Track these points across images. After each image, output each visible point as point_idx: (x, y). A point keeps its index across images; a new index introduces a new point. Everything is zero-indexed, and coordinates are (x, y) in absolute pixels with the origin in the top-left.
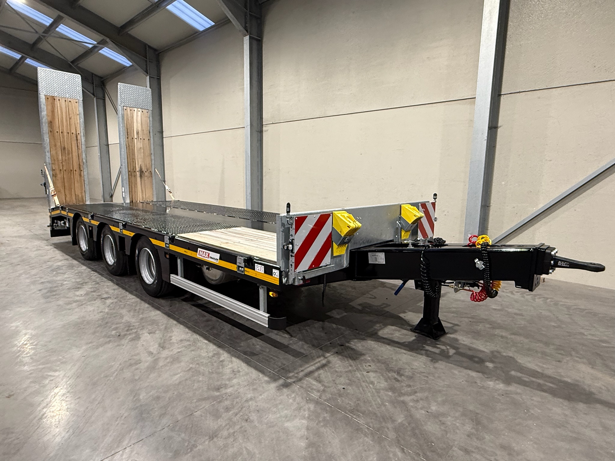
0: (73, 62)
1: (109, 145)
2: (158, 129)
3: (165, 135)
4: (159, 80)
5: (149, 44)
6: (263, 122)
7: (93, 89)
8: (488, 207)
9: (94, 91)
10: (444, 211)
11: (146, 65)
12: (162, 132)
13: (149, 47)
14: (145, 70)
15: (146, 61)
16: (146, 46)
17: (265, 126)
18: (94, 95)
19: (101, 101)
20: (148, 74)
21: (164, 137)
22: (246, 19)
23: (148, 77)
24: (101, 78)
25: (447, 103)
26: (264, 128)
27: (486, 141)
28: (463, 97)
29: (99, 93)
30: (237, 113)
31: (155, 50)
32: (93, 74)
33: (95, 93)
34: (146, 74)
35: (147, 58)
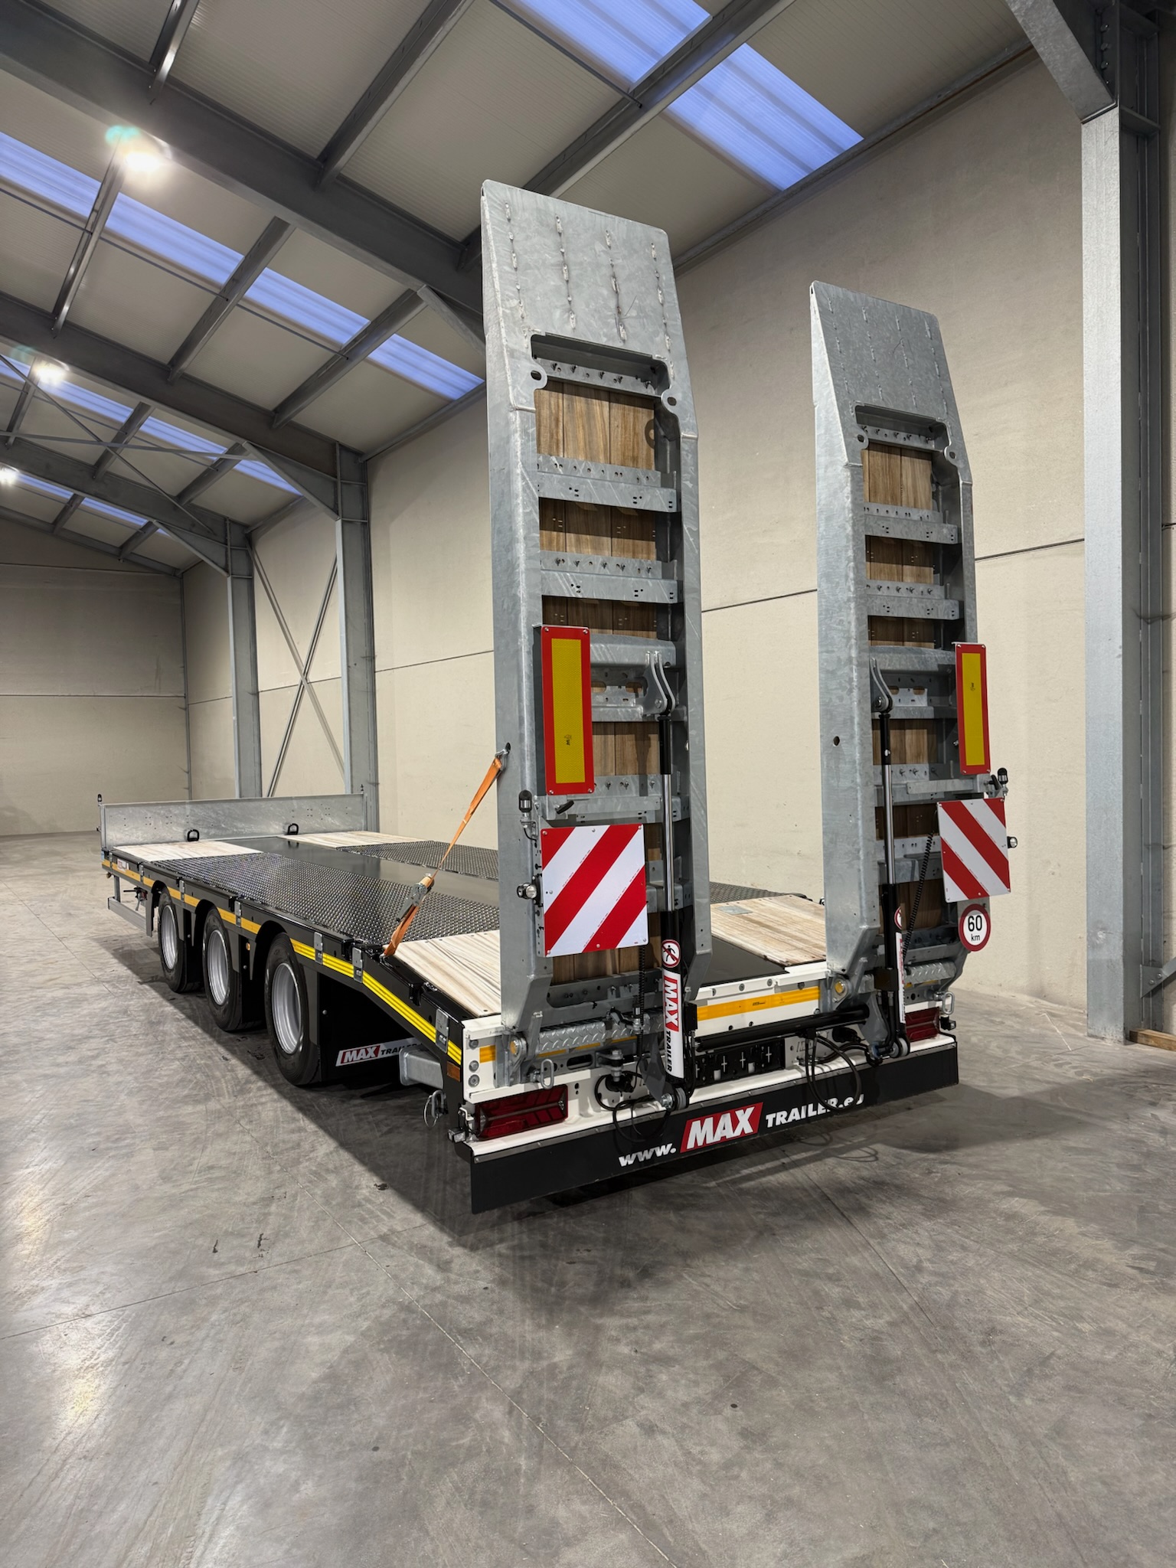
0: (180, 497)
1: (260, 694)
2: (364, 651)
4: (366, 526)
5: (341, 441)
7: (226, 556)
8: (1164, 848)
9: (227, 561)
10: (1048, 862)
11: (335, 493)
12: (371, 658)
13: (343, 447)
14: (332, 505)
15: (335, 484)
16: (334, 448)
18: (227, 571)
19: (243, 585)
20: (338, 514)
23: (339, 522)
24: (245, 526)
25: (1032, 552)
27: (1121, 659)
28: (1072, 534)
29: (240, 566)
31: (357, 454)
32: (225, 519)
33: (230, 564)
34: (336, 516)
35: (336, 477)
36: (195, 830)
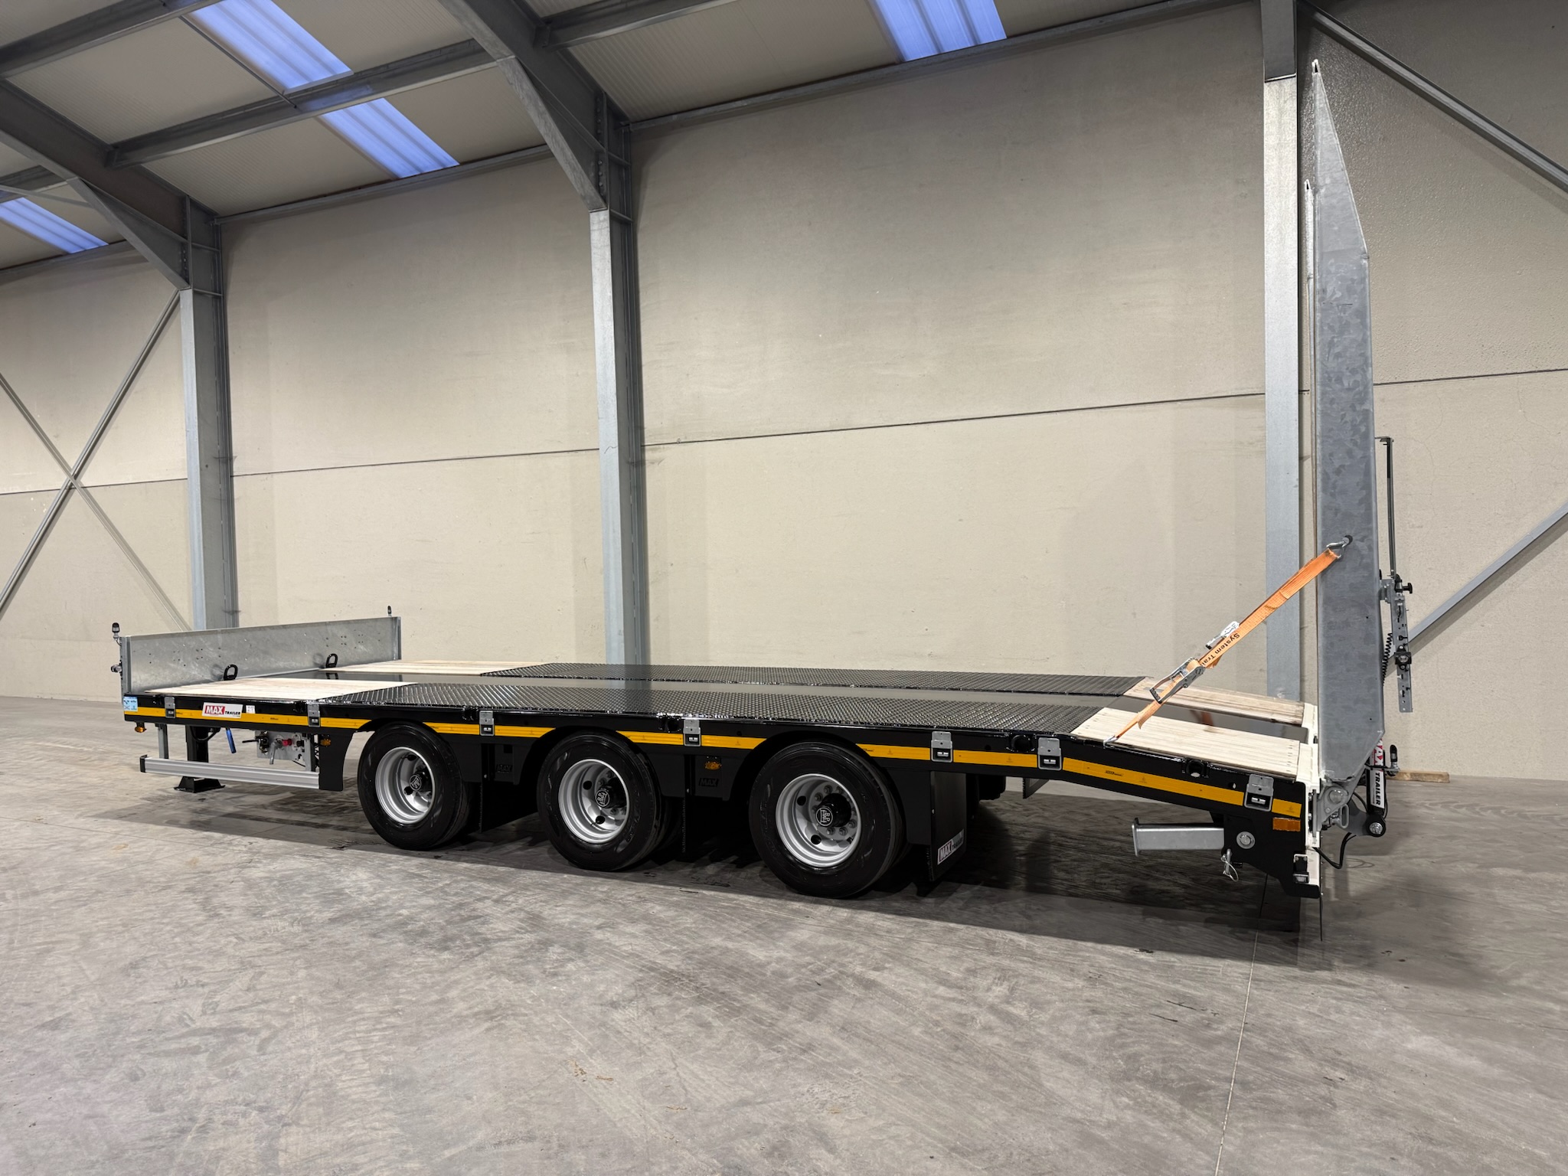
3: (237, 467)
5: (193, 196)
6: (646, 439)
11: (184, 256)
13: (194, 203)
14: (179, 270)
15: (183, 246)
16: (183, 202)
17: (652, 450)
20: (188, 283)
21: (235, 474)
22: (597, 168)
23: (189, 292)
25: (1179, 403)
26: (649, 455)
30: (550, 411)
31: (209, 215)
34: (185, 284)
35: (186, 238)
36: (232, 666)
